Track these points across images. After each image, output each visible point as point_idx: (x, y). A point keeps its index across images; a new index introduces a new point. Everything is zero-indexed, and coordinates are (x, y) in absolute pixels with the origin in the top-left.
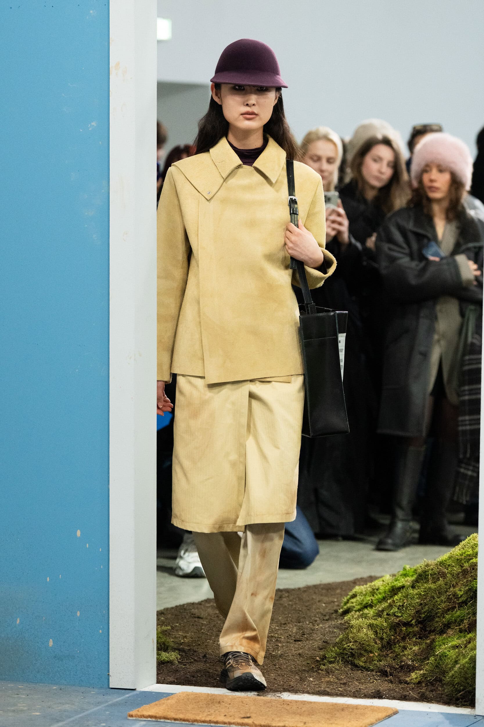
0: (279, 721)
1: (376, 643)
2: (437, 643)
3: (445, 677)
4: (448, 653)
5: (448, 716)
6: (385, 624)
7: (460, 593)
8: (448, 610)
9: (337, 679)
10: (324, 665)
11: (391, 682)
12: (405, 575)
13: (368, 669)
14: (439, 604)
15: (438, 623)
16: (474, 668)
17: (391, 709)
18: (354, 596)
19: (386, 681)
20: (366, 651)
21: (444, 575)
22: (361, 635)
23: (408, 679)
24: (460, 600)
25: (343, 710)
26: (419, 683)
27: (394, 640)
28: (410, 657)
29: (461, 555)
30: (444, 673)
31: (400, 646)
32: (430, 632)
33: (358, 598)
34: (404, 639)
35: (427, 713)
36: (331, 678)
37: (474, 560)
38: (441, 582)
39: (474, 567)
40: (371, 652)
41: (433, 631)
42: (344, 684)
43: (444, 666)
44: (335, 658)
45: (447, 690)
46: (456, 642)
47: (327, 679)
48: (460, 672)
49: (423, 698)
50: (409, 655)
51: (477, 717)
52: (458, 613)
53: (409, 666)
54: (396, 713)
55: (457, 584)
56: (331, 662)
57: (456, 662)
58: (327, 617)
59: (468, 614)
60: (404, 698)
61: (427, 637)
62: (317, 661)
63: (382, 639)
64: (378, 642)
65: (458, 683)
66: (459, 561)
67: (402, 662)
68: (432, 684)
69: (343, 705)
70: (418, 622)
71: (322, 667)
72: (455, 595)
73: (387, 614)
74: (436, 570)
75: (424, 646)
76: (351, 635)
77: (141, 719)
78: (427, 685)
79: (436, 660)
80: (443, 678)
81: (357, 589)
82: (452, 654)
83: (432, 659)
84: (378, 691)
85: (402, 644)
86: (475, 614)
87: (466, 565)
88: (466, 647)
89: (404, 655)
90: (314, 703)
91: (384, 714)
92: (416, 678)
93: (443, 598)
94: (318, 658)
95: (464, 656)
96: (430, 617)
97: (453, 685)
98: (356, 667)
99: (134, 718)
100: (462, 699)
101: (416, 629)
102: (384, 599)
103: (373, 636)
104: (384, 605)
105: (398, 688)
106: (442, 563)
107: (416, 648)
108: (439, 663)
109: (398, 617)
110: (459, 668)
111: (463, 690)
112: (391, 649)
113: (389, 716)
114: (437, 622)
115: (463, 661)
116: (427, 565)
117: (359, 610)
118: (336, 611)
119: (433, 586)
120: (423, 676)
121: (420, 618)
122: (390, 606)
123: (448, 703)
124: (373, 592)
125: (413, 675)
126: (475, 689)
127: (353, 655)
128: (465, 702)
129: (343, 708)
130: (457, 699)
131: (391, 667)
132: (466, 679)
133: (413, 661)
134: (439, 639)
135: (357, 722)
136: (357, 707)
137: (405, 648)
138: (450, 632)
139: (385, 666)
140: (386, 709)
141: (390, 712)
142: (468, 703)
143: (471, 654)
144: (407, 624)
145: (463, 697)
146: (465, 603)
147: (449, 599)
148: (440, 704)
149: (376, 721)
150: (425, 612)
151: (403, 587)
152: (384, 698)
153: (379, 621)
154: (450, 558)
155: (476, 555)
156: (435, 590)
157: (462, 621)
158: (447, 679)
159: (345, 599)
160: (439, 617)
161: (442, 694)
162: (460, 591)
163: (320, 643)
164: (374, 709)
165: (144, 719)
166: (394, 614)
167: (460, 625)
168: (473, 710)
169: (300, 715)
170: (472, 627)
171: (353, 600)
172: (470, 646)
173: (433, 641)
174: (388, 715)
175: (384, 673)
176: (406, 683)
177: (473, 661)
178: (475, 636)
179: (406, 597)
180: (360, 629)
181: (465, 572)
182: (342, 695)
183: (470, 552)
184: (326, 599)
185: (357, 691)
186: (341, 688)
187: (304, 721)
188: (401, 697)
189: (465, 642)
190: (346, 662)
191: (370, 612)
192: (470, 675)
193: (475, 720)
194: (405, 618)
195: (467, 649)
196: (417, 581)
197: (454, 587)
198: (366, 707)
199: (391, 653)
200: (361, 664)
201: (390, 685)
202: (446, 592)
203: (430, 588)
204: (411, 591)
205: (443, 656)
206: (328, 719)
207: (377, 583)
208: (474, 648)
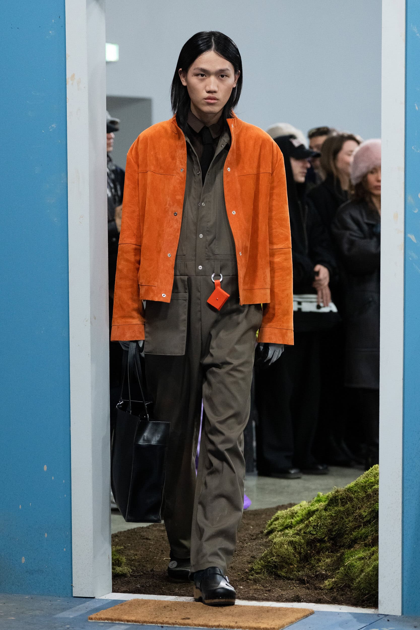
0: (215, 621)
1: (295, 556)
2: (346, 556)
3: (353, 584)
4: (355, 564)
5: (355, 615)
6: (302, 541)
7: (364, 514)
8: (355, 528)
9: (263, 586)
10: (252, 575)
11: (308, 589)
12: (319, 501)
13: (289, 579)
14: (348, 524)
15: (347, 540)
16: (377, 575)
17: (309, 610)
18: (277, 519)
19: (304, 587)
20: (287, 563)
21: (351, 500)
22: (283, 550)
23: (322, 586)
24: (365, 520)
25: (268, 611)
26: (332, 589)
27: (310, 554)
28: (323, 568)
29: (365, 482)
30: (352, 580)
31: (315, 559)
32: (340, 547)
33: (280, 521)
34: (318, 553)
35: (339, 613)
36: (258, 586)
37: (376, 487)
38: (349, 505)
39: (376, 492)
40: (291, 564)
41: (343, 546)
42: (269, 591)
43: (352, 575)
44: (261, 569)
45: (355, 594)
46: (361, 554)
47: (255, 587)
48: (366, 579)
49: (334, 601)
50: (322, 566)
51: (379, 615)
52: (363, 531)
53: (323, 575)
54: (312, 613)
55: (362, 506)
56: (257, 573)
57: (362, 571)
58: (254, 538)
59: (372, 531)
60: (319, 601)
61: (337, 551)
62: (246, 572)
63: (300, 553)
64: (297, 556)
65: (364, 588)
66: (364, 488)
67: (316, 572)
68: (342, 589)
69: (268, 607)
70: (330, 539)
71: (251, 577)
72: (360, 516)
73: (304, 533)
74: (344, 495)
75: (335, 558)
76: (274, 550)
77: (100, 621)
78: (338, 590)
79: (345, 570)
80: (351, 584)
81: (279, 513)
82: (359, 564)
83: (342, 569)
84: (297, 596)
85: (317, 557)
86: (377, 531)
87: (370, 491)
88: (370, 558)
89: (319, 566)
90: (244, 606)
91: (302, 615)
92: (329, 585)
93: (350, 518)
94: (247, 570)
95: (369, 566)
96: (340, 534)
97: (360, 590)
98: (278, 577)
99: (94, 621)
100: (367, 601)
101: (328, 544)
102: (302, 521)
103: (293, 551)
104: (302, 526)
105: (314, 593)
106: (349, 490)
107: (328, 560)
108: (348, 572)
109: (313, 535)
110: (365, 575)
111: (368, 594)
112: (307, 561)
113: (307, 616)
114: (346, 538)
115: (368, 570)
116: (337, 492)
117: (281, 531)
118: (262, 532)
119: (342, 509)
120: (334, 583)
121: (332, 535)
122: (307, 526)
123: (355, 604)
124: (293, 515)
125: (326, 582)
126: (377, 593)
127: (276, 567)
128: (370, 603)
129: (269, 610)
130: (363, 601)
131: (308, 576)
132: (370, 584)
133: (326, 571)
134: (347, 552)
135: (279, 621)
136: (279, 609)
137: (319, 560)
138: (357, 546)
139: (302, 575)
140: (304, 610)
141: (307, 613)
142: (372, 605)
143: (375, 563)
144: (321, 541)
145: (368, 600)
146: (369, 522)
147: (355, 519)
148: (349, 606)
149: (296, 620)
150: (335, 530)
151: (317, 510)
152: (303, 602)
153: (297, 538)
154: (356, 485)
155: (377, 482)
156: (344, 512)
157: (367, 537)
158: (355, 585)
159: (269, 522)
160: (347, 534)
161: (350, 598)
162: (365, 512)
163: (249, 558)
164: (293, 610)
165: (102, 621)
166: (310, 532)
167: (365, 541)
168: (377, 610)
169: (232, 616)
170: (375, 542)
171: (276, 522)
172: (373, 557)
173: (343, 554)
174: (305, 615)
175: (302, 582)
176: (321, 589)
177: (376, 569)
178: (378, 549)
179: (320, 518)
180: (282, 544)
181: (368, 497)
182: (267, 600)
183: (373, 480)
184: (253, 523)
185: (279, 596)
186: (266, 594)
187: (236, 621)
188: (316, 601)
189: (369, 555)
190: (270, 573)
191: (290, 532)
192: (373, 581)
193: (379, 618)
194: (319, 536)
195: (371, 560)
196: (328, 505)
197: (359, 509)
198: (287, 609)
199: (308, 564)
200: (283, 574)
201: (307, 591)
202: (353, 513)
203: (340, 511)
204: (324, 513)
205: (351, 566)
206: (256, 619)
207: (296, 508)
208: (377, 559)
